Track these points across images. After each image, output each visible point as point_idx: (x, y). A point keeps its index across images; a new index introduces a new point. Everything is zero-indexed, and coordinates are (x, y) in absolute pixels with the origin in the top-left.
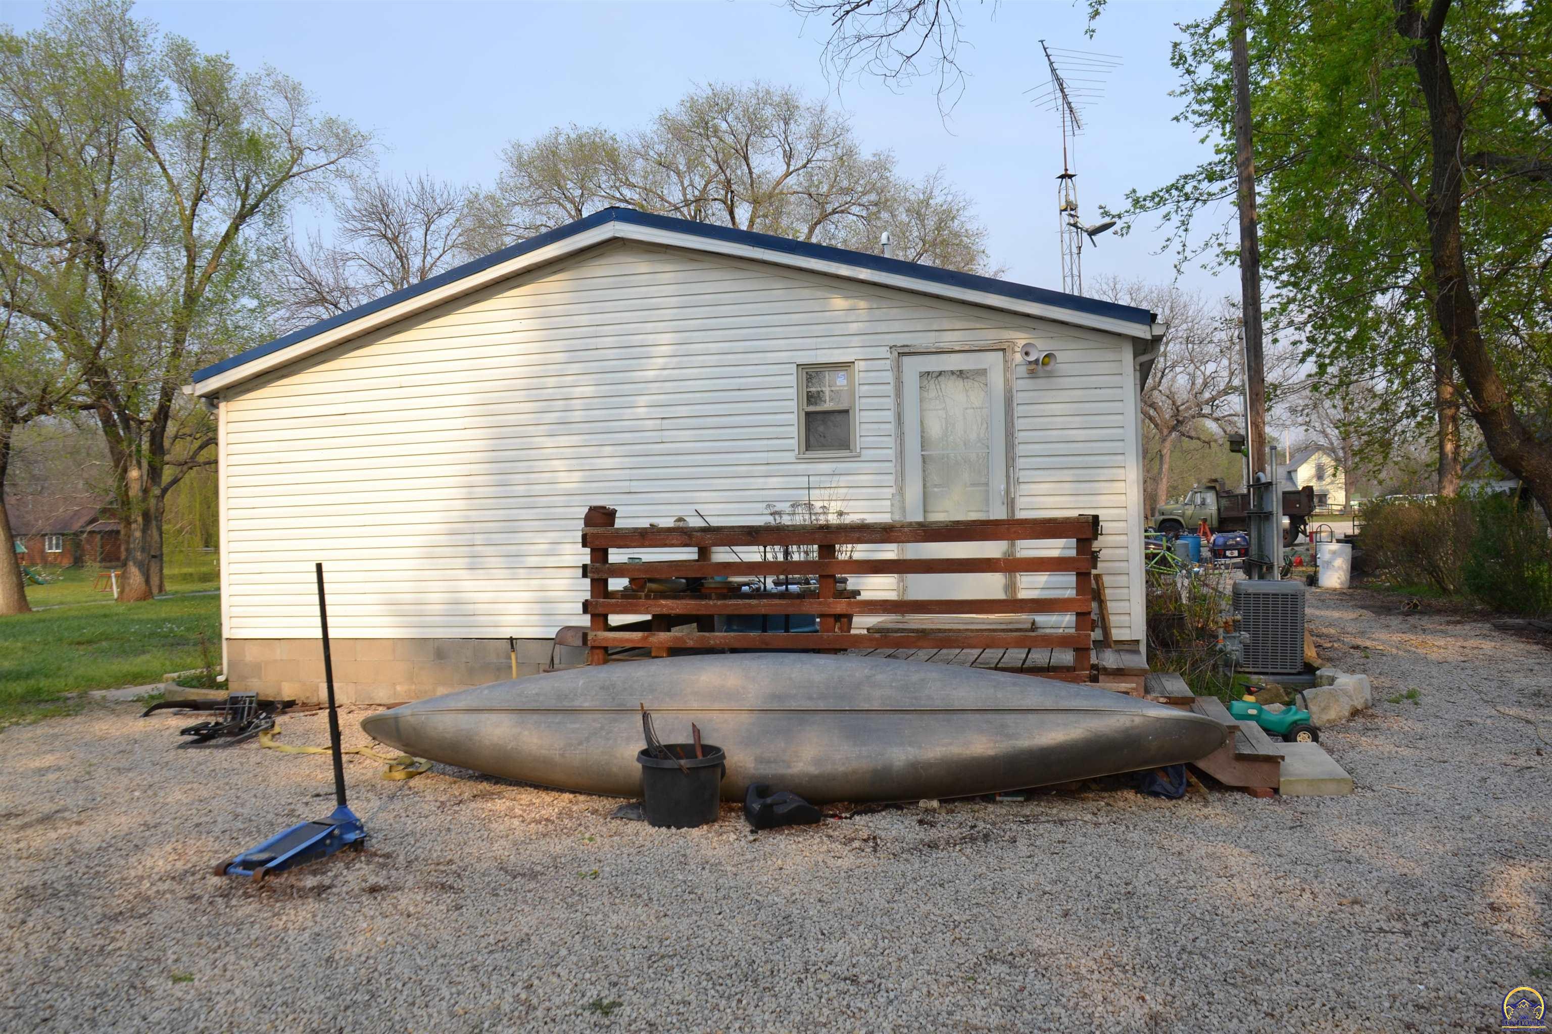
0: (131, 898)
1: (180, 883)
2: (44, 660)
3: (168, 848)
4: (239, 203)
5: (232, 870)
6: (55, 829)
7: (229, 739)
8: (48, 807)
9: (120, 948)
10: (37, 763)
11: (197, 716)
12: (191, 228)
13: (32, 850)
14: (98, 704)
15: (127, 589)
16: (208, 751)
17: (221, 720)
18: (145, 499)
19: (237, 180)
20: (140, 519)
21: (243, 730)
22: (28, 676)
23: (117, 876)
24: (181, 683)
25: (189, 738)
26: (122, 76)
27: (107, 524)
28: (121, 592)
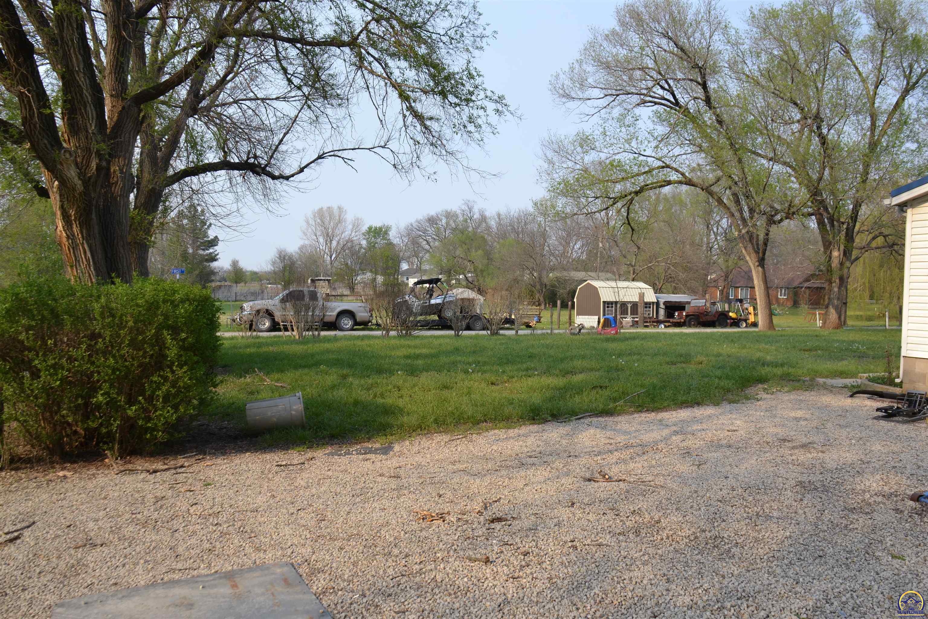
0: (860, 501)
1: (888, 500)
2: (788, 357)
3: (878, 477)
4: (905, 83)
5: (923, 500)
6: (810, 453)
7: (905, 418)
8: (804, 440)
9: (857, 529)
10: (793, 414)
11: (883, 401)
12: (874, 103)
13: (799, 461)
14: (822, 386)
15: (828, 322)
16: (893, 424)
17: (900, 406)
18: (841, 269)
19: (904, 68)
20: (838, 281)
21: (914, 414)
22: (782, 365)
23: (849, 487)
24: (870, 380)
25: (880, 414)
26: (832, 17)
27: (815, 283)
28: (824, 323)
